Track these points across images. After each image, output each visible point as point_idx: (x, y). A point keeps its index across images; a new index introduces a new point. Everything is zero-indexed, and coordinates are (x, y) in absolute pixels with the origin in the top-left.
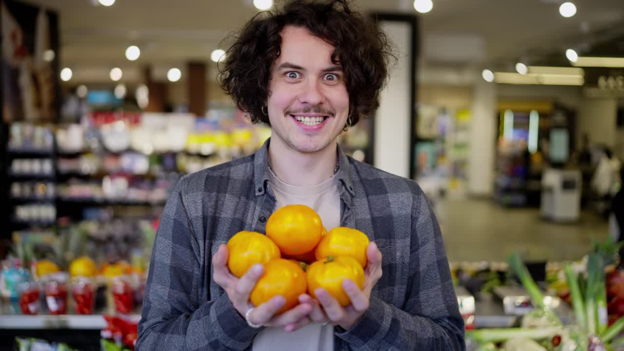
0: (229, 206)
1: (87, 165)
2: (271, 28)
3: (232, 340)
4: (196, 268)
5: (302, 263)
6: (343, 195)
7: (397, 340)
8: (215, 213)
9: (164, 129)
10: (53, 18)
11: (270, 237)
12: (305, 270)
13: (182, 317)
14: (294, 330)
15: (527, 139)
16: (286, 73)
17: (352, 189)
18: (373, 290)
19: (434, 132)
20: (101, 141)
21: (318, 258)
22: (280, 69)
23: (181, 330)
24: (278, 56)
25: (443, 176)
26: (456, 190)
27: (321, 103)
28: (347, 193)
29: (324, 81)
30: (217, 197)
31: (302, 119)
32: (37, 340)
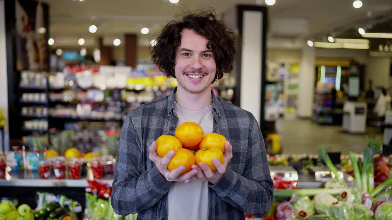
0: (155, 122)
1: (67, 97)
2: (176, 30)
3: (160, 190)
4: (139, 154)
5: (193, 151)
6: (215, 116)
7: (239, 190)
8: (148, 126)
9: (113, 75)
10: (46, 8)
11: (177, 138)
12: (194, 154)
13: (134, 179)
14: (189, 182)
15: (335, 83)
16: (183, 54)
17: (219, 114)
18: (228, 164)
19: (276, 78)
20: (75, 82)
21: (200, 148)
22: (180, 51)
23: (133, 185)
24: (180, 45)
25: (282, 106)
26: (290, 114)
27: (201, 69)
28: (217, 116)
29: (202, 57)
30: (149, 118)
31: (192, 76)
32: (49, 193)
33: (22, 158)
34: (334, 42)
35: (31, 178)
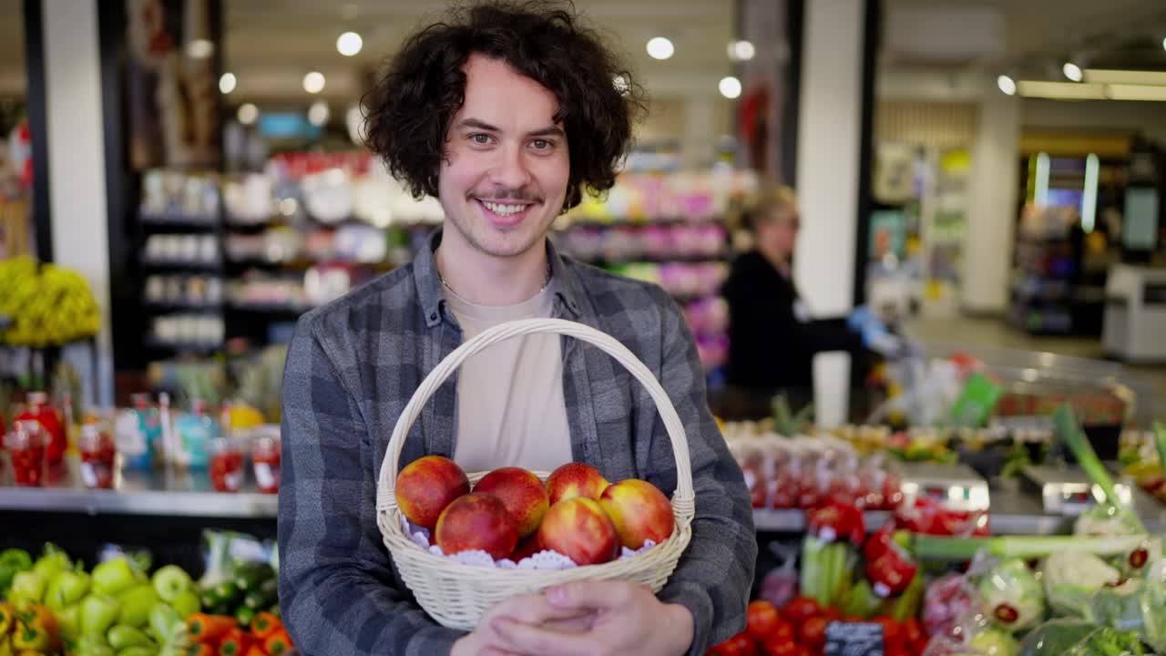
0: (389, 349)
1: (277, 247)
2: (451, 59)
8: (370, 360)
15: (1078, 207)
16: (470, 136)
17: (575, 307)
19: (904, 191)
20: (302, 203)
22: (459, 127)
24: (461, 105)
25: (915, 276)
26: (939, 302)
27: (524, 186)
28: (568, 314)
30: (368, 335)
31: (495, 208)
32: (239, 534)
33: (159, 431)
34: (1082, 82)
35: (185, 490)
